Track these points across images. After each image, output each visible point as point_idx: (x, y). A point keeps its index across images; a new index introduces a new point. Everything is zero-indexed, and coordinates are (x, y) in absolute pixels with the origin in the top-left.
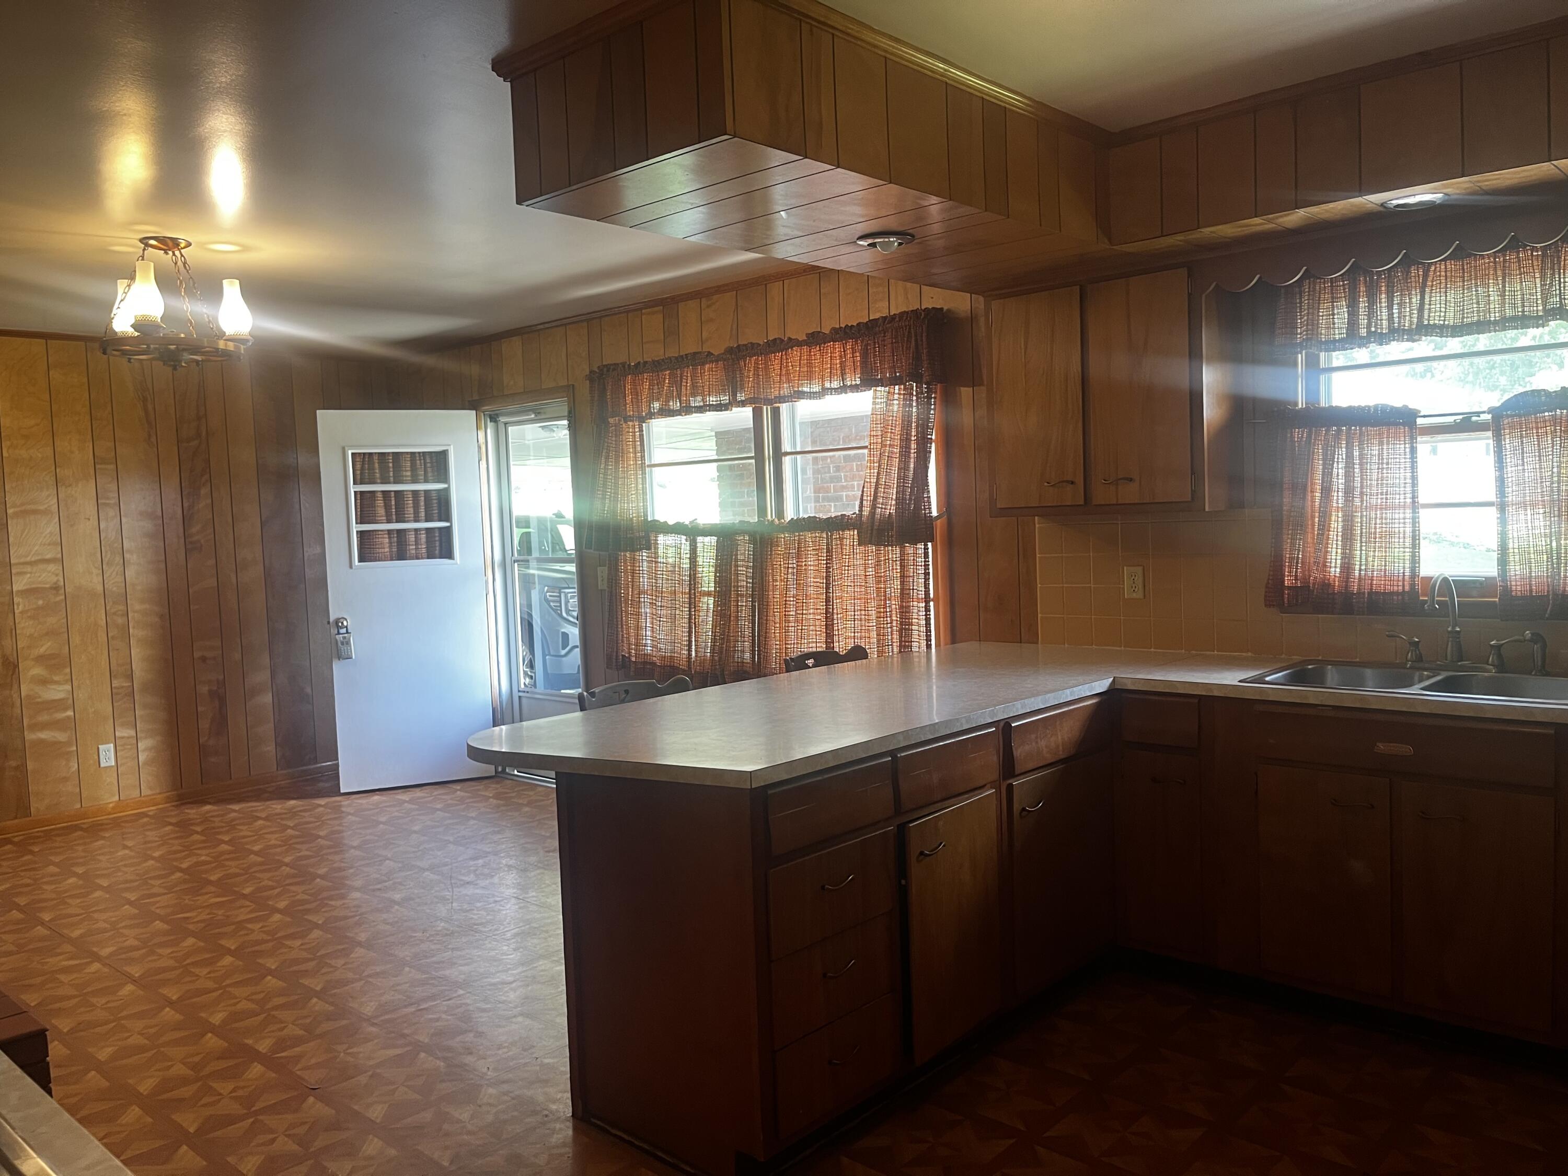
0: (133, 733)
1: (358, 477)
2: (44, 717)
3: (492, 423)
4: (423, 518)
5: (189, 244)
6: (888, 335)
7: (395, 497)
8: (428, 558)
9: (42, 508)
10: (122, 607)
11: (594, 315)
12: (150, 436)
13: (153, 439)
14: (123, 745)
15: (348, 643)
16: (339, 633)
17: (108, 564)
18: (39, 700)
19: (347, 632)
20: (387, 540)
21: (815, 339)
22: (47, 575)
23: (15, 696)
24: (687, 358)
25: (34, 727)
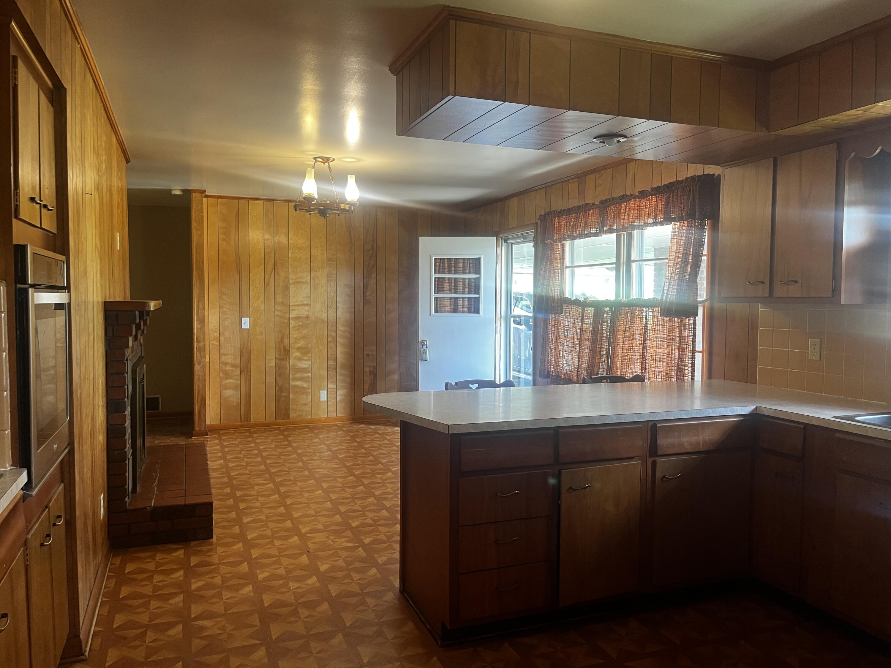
0: (335, 386)
1: (437, 270)
2: (298, 375)
3: (505, 244)
4: (467, 292)
5: (334, 160)
6: (679, 191)
7: (454, 281)
8: (468, 313)
9: (304, 281)
10: (335, 328)
11: (548, 184)
12: (351, 248)
13: (353, 251)
14: (330, 392)
15: (426, 353)
16: (422, 348)
17: (330, 307)
18: (297, 367)
19: (426, 348)
20: (449, 303)
21: (643, 194)
22: (304, 311)
23: (288, 364)
24: (583, 207)
25: (295, 379)
